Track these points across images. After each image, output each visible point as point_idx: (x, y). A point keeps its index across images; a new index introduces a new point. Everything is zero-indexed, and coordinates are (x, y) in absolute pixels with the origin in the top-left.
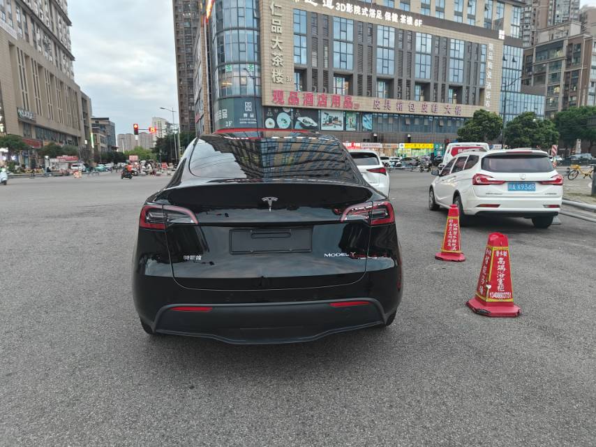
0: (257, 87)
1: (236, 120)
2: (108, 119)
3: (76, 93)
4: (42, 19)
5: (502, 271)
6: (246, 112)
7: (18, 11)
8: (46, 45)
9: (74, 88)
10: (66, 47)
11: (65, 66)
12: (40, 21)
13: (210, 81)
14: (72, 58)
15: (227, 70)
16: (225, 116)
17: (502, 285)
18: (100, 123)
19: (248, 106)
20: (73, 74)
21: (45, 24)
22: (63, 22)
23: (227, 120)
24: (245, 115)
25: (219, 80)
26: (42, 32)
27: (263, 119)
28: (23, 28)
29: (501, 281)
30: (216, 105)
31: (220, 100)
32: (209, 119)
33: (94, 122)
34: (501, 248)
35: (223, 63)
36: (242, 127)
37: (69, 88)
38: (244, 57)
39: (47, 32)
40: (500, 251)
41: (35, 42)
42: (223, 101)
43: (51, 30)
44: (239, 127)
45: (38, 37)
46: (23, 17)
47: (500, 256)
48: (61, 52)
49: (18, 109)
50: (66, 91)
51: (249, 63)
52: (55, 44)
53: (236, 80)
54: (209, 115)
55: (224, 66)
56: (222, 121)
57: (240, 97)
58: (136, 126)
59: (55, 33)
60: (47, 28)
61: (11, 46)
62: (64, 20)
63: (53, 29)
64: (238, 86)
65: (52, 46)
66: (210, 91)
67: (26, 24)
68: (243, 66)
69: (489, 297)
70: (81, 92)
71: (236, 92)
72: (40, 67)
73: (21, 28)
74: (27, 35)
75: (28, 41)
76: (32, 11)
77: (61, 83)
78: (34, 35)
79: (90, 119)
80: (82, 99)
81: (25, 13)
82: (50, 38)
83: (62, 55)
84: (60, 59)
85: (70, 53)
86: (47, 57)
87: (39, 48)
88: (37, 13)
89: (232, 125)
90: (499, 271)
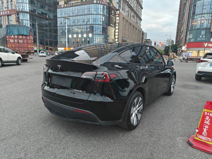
0: (209, 24)
1: (196, 39)
2: (150, 40)
3: (141, 31)
4: (134, 9)
5: (207, 124)
6: (201, 35)
7: (127, 7)
8: (134, 17)
9: (140, 30)
10: (140, 16)
11: (139, 23)
12: (133, 9)
13: (188, 23)
14: (141, 20)
15: (195, 18)
16: (191, 37)
17: (206, 133)
18: (147, 41)
19: (203, 32)
20: (141, 25)
21: (135, 10)
22: (140, 8)
23: (192, 39)
24: (201, 36)
25: (191, 23)
26: (133, 13)
27: (210, 37)
28: (128, 12)
29: (205, 130)
30: (188, 33)
31: (190, 30)
32: (185, 38)
33: (145, 41)
34: (209, 111)
35: (194, 15)
36: (198, 41)
37: (139, 30)
38: (205, 11)
39: (135, 13)
40: (208, 112)
41: (131, 16)
42: (191, 31)
43: (136, 12)
44: (197, 41)
45: (132, 14)
46: (129, 9)
47: (207, 115)
48: (138, 18)
49: (122, 37)
50: (137, 31)
51: (207, 14)
52: (137, 16)
53: (199, 22)
54: (185, 37)
55: (194, 16)
56: (190, 39)
57: (199, 29)
58: (155, 42)
59: (137, 13)
60: (135, 11)
61: (123, 18)
62: (141, 8)
63: (137, 11)
64: (199, 24)
65: (135, 17)
66: (187, 27)
67: (129, 11)
68: (203, 15)
69: (196, 136)
70: (143, 31)
71: (198, 27)
72: (131, 24)
73: (127, 12)
74: (129, 14)
75: (129, 16)
76: (131, 6)
77: (136, 28)
78: (131, 14)
79: (144, 40)
80: (142, 33)
81: (129, 7)
82: (135, 14)
83: (138, 19)
84: (137, 21)
85: (141, 19)
86: (133, 20)
87: (132, 18)
88: (133, 7)
89: (193, 41)
90: (205, 123)
